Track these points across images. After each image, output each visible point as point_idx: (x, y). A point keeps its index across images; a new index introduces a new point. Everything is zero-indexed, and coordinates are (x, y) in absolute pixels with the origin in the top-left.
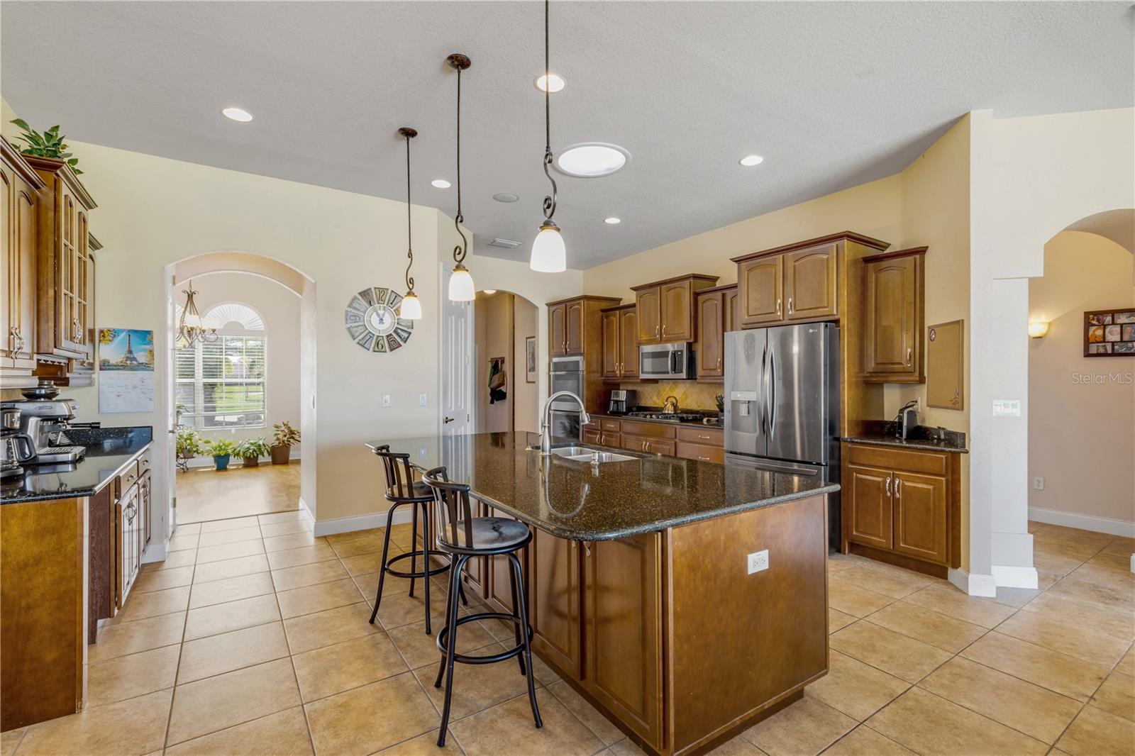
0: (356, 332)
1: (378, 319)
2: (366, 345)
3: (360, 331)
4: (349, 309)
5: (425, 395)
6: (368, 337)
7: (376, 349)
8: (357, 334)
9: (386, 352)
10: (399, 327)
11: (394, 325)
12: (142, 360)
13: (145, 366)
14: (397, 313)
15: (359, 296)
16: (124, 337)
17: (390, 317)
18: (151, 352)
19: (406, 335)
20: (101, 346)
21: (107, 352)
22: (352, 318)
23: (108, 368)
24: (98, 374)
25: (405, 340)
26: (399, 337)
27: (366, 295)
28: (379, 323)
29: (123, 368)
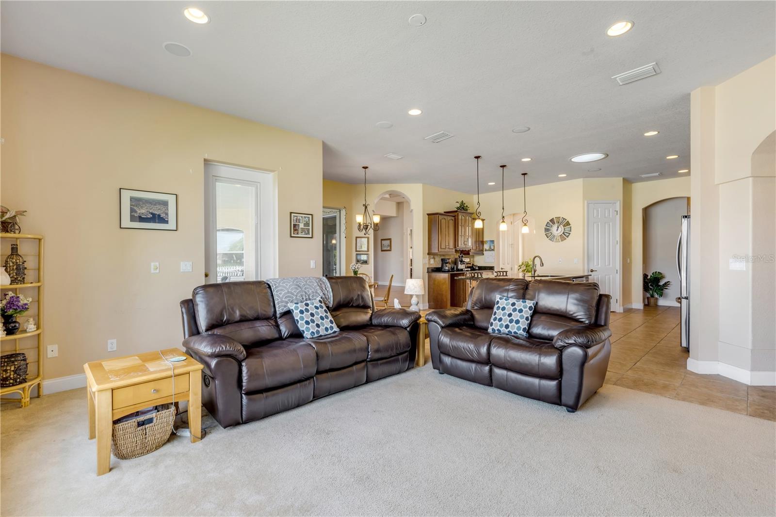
1: (556, 229)
4: (546, 227)
5: (577, 259)
6: (552, 237)
7: (556, 241)
8: (549, 235)
9: (560, 242)
10: (565, 231)
11: (563, 231)
12: (492, 248)
13: (493, 250)
14: (564, 226)
15: (549, 222)
16: (489, 242)
17: (561, 229)
18: (494, 246)
19: (568, 234)
20: (485, 245)
21: (486, 246)
22: (547, 230)
23: (486, 250)
24: (485, 252)
25: (568, 237)
26: (565, 236)
27: (552, 221)
28: (557, 231)
29: (489, 250)
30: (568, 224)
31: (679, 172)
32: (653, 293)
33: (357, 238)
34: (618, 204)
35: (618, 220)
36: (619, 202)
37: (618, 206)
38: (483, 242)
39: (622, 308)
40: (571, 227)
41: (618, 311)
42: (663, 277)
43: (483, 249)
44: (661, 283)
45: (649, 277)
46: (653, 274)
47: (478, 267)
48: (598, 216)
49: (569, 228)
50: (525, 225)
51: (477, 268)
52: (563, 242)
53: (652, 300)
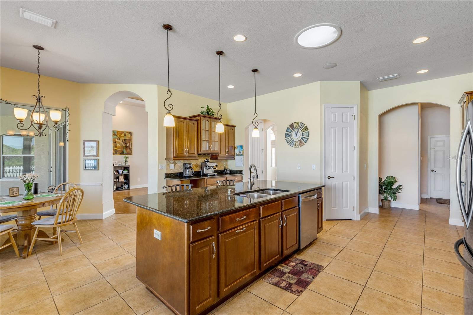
0: (288, 140)
1: (295, 134)
2: (292, 145)
3: (289, 140)
4: (286, 132)
5: (314, 165)
6: (292, 142)
7: (295, 146)
8: (289, 141)
9: (299, 147)
10: (303, 136)
11: (301, 136)
12: (242, 153)
13: (242, 155)
14: (303, 131)
15: (289, 127)
16: (239, 147)
17: (300, 133)
18: (243, 151)
19: (306, 140)
20: (235, 150)
21: (237, 151)
22: (287, 135)
23: (237, 155)
24: (236, 157)
25: (306, 142)
26: (303, 141)
27: (291, 126)
28: (295, 137)
29: (239, 155)
30: (306, 129)
31: (419, 72)
32: (387, 196)
33: (84, 142)
34: (355, 108)
35: (356, 124)
36: (356, 106)
37: (355, 110)
38: (234, 148)
39: (359, 216)
40: (309, 132)
41: (355, 219)
42: (396, 181)
43: (234, 154)
44: (394, 186)
45: (383, 181)
46: (387, 178)
47: (230, 170)
48: (336, 120)
49: (308, 133)
50: (256, 128)
51: (228, 172)
52: (301, 147)
53: (386, 203)
